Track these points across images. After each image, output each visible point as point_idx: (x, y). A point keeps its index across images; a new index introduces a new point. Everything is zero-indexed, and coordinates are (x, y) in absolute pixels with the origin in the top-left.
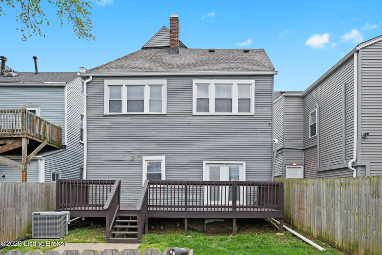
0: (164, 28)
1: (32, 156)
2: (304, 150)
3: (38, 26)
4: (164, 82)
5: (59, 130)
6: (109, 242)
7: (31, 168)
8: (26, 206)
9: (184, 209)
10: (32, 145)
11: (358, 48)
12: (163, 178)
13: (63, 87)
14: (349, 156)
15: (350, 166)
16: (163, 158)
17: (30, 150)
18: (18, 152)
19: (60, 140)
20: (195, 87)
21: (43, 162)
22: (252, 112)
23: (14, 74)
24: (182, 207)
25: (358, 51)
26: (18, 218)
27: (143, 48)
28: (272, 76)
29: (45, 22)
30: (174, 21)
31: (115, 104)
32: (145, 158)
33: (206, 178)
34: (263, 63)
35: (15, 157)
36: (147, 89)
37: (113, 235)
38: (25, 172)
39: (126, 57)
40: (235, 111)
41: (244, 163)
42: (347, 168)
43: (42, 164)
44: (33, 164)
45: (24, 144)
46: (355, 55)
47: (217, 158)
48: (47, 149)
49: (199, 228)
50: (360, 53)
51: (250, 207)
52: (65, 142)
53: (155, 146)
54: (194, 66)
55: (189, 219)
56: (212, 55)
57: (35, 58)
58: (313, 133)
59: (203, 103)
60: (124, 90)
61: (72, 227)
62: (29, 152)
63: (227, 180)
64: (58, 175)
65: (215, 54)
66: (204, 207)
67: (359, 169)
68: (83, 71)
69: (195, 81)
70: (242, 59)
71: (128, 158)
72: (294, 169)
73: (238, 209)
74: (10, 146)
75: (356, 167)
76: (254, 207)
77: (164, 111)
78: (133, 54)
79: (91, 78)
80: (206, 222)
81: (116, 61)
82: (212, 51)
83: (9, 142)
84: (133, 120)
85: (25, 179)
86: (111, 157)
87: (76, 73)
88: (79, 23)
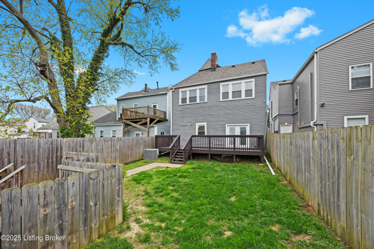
0: (209, 59)
1: (152, 125)
2: (293, 115)
3: (157, 69)
4: (206, 86)
5: (165, 113)
6: (171, 163)
7: (151, 130)
8: (142, 146)
9: (208, 149)
10: (152, 120)
11: (316, 51)
12: (206, 134)
13: (166, 94)
14: (312, 119)
15: (312, 124)
16: (206, 124)
17: (151, 122)
18: (146, 124)
19: (165, 117)
20: (221, 87)
21: (156, 127)
22: (254, 96)
23: (149, 90)
24: (207, 148)
25: (317, 53)
26: (138, 151)
27: (199, 71)
28: (265, 75)
29: (159, 67)
30: (214, 55)
31: (184, 100)
32: (197, 124)
33: (228, 133)
34: (261, 68)
35: (145, 126)
36: (198, 91)
37: (174, 160)
38: (148, 132)
39: (190, 77)
40: (243, 97)
41: (249, 125)
42: (310, 126)
43: (156, 128)
44: (152, 129)
45: (148, 120)
46: (315, 55)
47: (233, 123)
48: (159, 122)
49: (219, 159)
50: (318, 53)
51: (252, 149)
52: (167, 118)
53: (202, 118)
54: (222, 76)
55: (211, 154)
56: (233, 69)
57: (157, 82)
58: (297, 105)
59: (226, 95)
60: (188, 93)
61: (160, 156)
62: (150, 123)
63: (239, 134)
64: (164, 133)
65: (235, 68)
66: (226, 148)
67: (318, 126)
68: (171, 87)
69: (221, 84)
70: (249, 68)
71: (190, 124)
72: (286, 127)
73: (236, 150)
74: (144, 121)
75: (316, 125)
76: (254, 149)
77: (206, 101)
78: (194, 75)
79: (174, 89)
80: (223, 156)
81: (185, 80)
82: (234, 66)
83: (143, 120)
84: (192, 106)
85: (148, 135)
86: (182, 124)
87: (168, 87)
88: (172, 65)
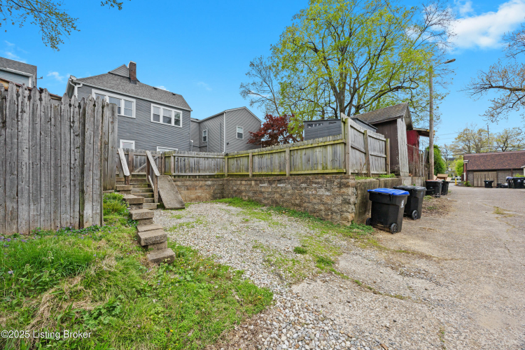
0: (125, 66)
2: (200, 147)
4: (134, 100)
11: (226, 111)
16: (133, 142)
20: (152, 108)
22: (181, 126)
25: (225, 113)
27: (109, 73)
28: (190, 111)
30: (134, 65)
32: (121, 141)
36: (123, 102)
40: (173, 124)
41: (177, 150)
47: (164, 146)
53: (128, 135)
56: (154, 91)
58: (205, 140)
59: (156, 117)
60: (107, 98)
65: (158, 91)
68: (74, 79)
69: (152, 105)
70: (172, 98)
77: (134, 117)
79: (81, 85)
